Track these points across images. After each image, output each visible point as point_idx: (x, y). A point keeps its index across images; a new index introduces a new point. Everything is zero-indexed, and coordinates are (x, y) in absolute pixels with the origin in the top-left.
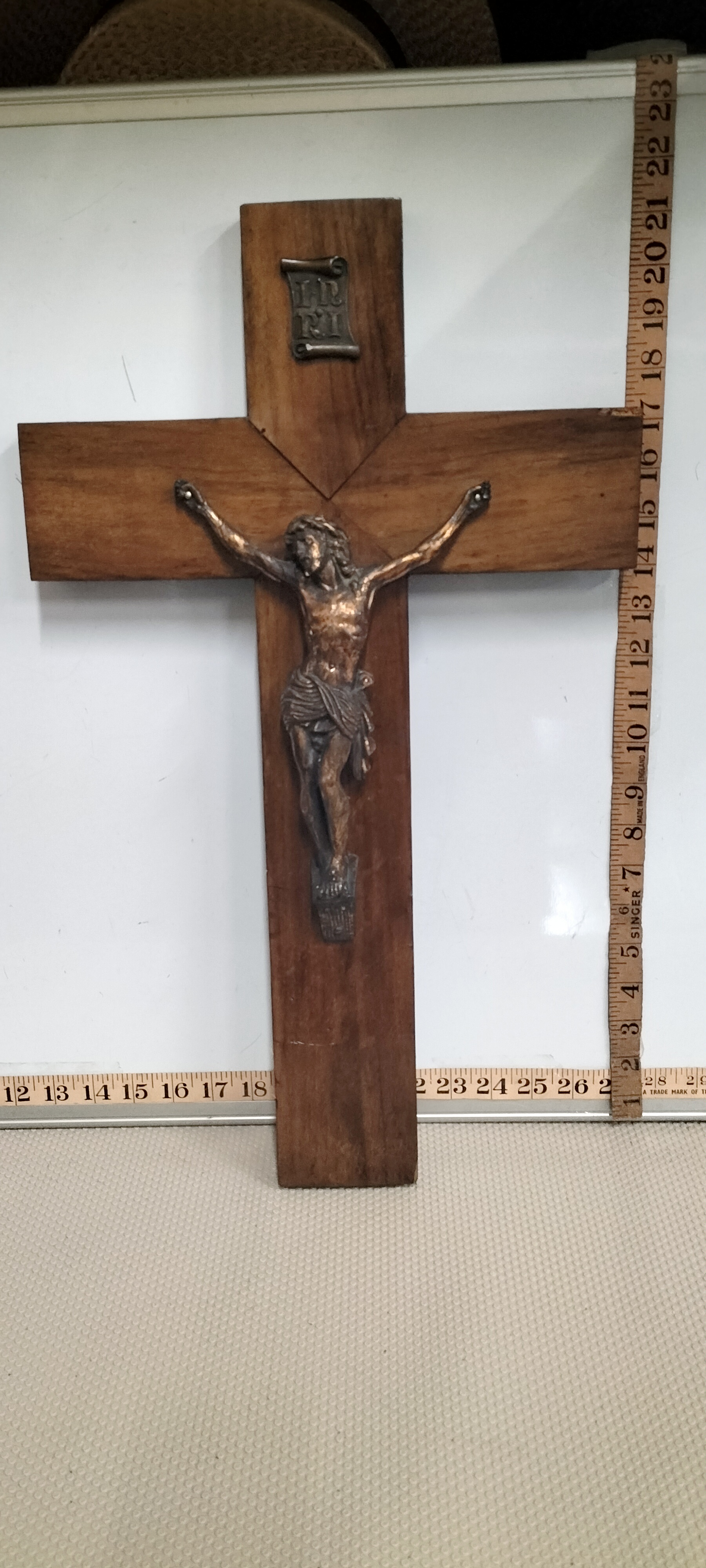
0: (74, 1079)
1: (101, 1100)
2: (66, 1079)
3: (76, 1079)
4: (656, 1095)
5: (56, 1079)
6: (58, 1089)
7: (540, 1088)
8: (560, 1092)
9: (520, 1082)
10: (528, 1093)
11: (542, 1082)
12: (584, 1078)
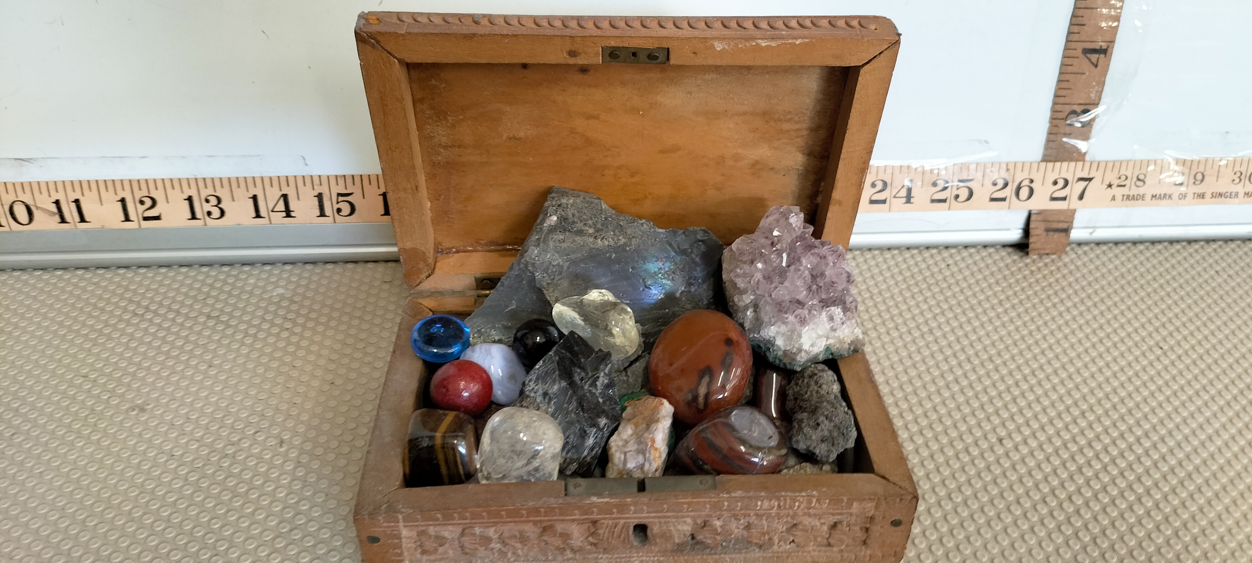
0: (232, 183)
1: (279, 218)
2: (217, 184)
3: (234, 184)
4: (1128, 202)
5: (201, 184)
6: (207, 201)
7: (964, 194)
8: (993, 200)
9: (935, 184)
10: (944, 201)
11: (969, 184)
12: (1031, 177)
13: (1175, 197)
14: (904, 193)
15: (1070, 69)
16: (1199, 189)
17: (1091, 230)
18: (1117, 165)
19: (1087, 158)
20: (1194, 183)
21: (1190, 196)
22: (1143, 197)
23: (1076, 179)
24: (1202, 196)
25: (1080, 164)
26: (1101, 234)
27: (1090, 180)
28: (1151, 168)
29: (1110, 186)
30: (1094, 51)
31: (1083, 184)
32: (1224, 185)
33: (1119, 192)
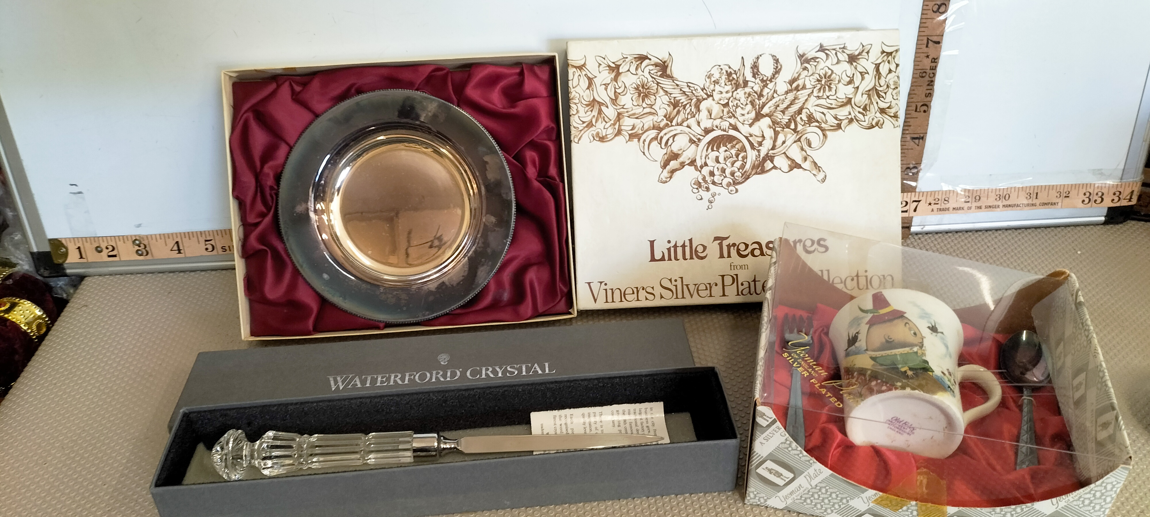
4: (940, 212)
13: (965, 208)
15: (905, 147)
16: (978, 204)
17: (922, 227)
18: (933, 193)
19: (917, 190)
20: (975, 201)
21: (973, 208)
22: (948, 209)
23: (912, 201)
24: (980, 208)
25: (913, 194)
26: (927, 228)
27: (919, 201)
28: (951, 194)
29: (930, 204)
30: (917, 138)
31: (916, 204)
32: (991, 202)
33: (935, 207)
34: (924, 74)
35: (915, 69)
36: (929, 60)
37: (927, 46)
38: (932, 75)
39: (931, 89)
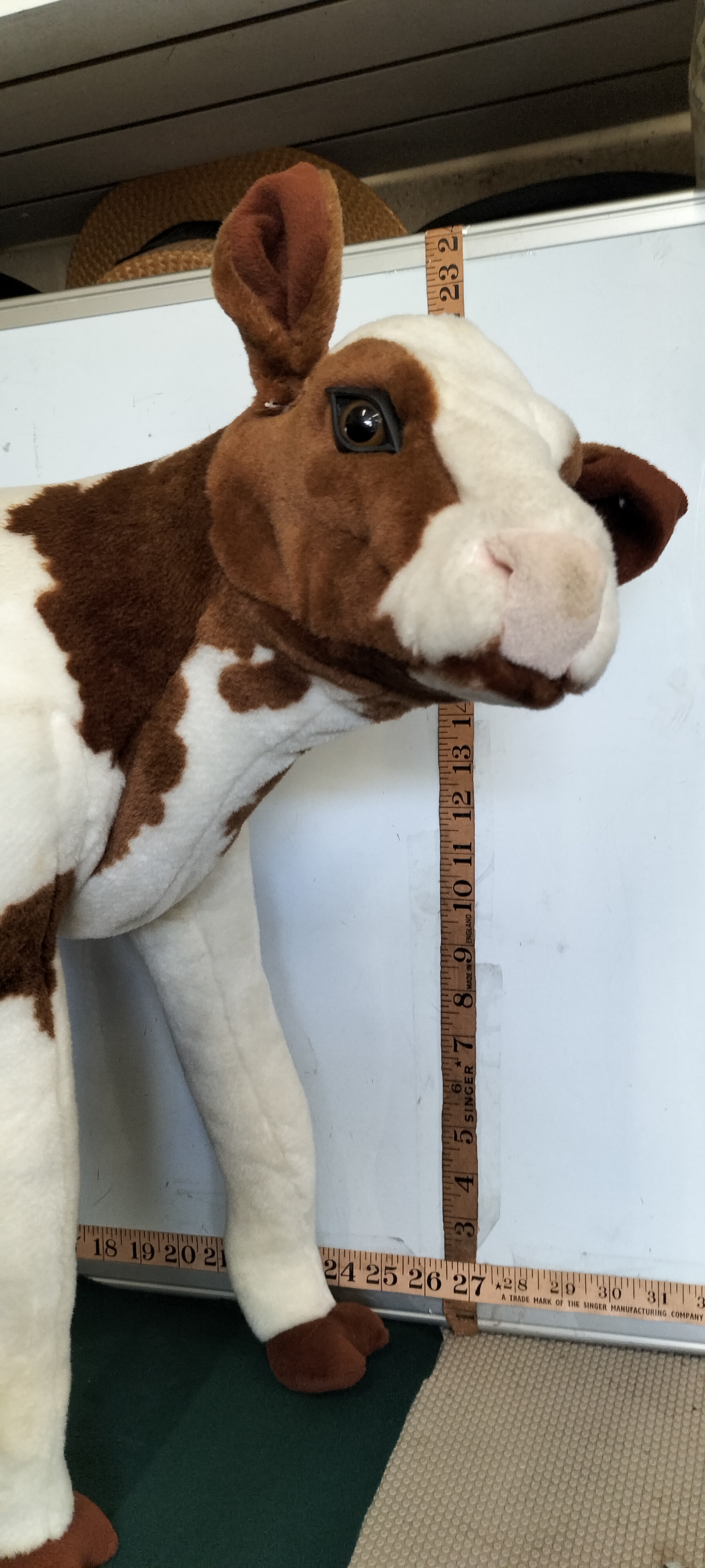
7: (390, 1278)
8: (411, 1286)
9: (369, 1268)
10: (377, 1282)
11: (393, 1271)
12: (437, 1271)
13: (553, 1302)
14: (347, 1272)
15: (449, 1191)
16: (573, 1298)
17: (496, 1323)
18: (502, 1269)
19: (479, 1261)
20: (567, 1292)
21: (565, 1303)
22: (527, 1299)
23: (471, 1278)
24: (576, 1304)
25: (472, 1265)
27: (482, 1279)
28: (531, 1275)
29: (498, 1286)
30: (463, 1180)
31: (477, 1283)
32: (593, 1297)
33: (508, 1293)
34: (458, 1088)
35: (444, 1080)
36: (461, 1069)
37: (455, 1050)
38: (469, 1091)
39: (472, 1111)
